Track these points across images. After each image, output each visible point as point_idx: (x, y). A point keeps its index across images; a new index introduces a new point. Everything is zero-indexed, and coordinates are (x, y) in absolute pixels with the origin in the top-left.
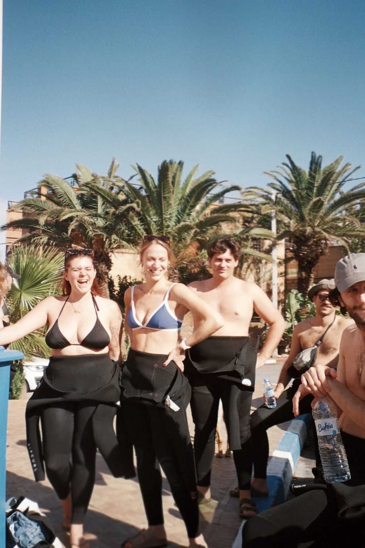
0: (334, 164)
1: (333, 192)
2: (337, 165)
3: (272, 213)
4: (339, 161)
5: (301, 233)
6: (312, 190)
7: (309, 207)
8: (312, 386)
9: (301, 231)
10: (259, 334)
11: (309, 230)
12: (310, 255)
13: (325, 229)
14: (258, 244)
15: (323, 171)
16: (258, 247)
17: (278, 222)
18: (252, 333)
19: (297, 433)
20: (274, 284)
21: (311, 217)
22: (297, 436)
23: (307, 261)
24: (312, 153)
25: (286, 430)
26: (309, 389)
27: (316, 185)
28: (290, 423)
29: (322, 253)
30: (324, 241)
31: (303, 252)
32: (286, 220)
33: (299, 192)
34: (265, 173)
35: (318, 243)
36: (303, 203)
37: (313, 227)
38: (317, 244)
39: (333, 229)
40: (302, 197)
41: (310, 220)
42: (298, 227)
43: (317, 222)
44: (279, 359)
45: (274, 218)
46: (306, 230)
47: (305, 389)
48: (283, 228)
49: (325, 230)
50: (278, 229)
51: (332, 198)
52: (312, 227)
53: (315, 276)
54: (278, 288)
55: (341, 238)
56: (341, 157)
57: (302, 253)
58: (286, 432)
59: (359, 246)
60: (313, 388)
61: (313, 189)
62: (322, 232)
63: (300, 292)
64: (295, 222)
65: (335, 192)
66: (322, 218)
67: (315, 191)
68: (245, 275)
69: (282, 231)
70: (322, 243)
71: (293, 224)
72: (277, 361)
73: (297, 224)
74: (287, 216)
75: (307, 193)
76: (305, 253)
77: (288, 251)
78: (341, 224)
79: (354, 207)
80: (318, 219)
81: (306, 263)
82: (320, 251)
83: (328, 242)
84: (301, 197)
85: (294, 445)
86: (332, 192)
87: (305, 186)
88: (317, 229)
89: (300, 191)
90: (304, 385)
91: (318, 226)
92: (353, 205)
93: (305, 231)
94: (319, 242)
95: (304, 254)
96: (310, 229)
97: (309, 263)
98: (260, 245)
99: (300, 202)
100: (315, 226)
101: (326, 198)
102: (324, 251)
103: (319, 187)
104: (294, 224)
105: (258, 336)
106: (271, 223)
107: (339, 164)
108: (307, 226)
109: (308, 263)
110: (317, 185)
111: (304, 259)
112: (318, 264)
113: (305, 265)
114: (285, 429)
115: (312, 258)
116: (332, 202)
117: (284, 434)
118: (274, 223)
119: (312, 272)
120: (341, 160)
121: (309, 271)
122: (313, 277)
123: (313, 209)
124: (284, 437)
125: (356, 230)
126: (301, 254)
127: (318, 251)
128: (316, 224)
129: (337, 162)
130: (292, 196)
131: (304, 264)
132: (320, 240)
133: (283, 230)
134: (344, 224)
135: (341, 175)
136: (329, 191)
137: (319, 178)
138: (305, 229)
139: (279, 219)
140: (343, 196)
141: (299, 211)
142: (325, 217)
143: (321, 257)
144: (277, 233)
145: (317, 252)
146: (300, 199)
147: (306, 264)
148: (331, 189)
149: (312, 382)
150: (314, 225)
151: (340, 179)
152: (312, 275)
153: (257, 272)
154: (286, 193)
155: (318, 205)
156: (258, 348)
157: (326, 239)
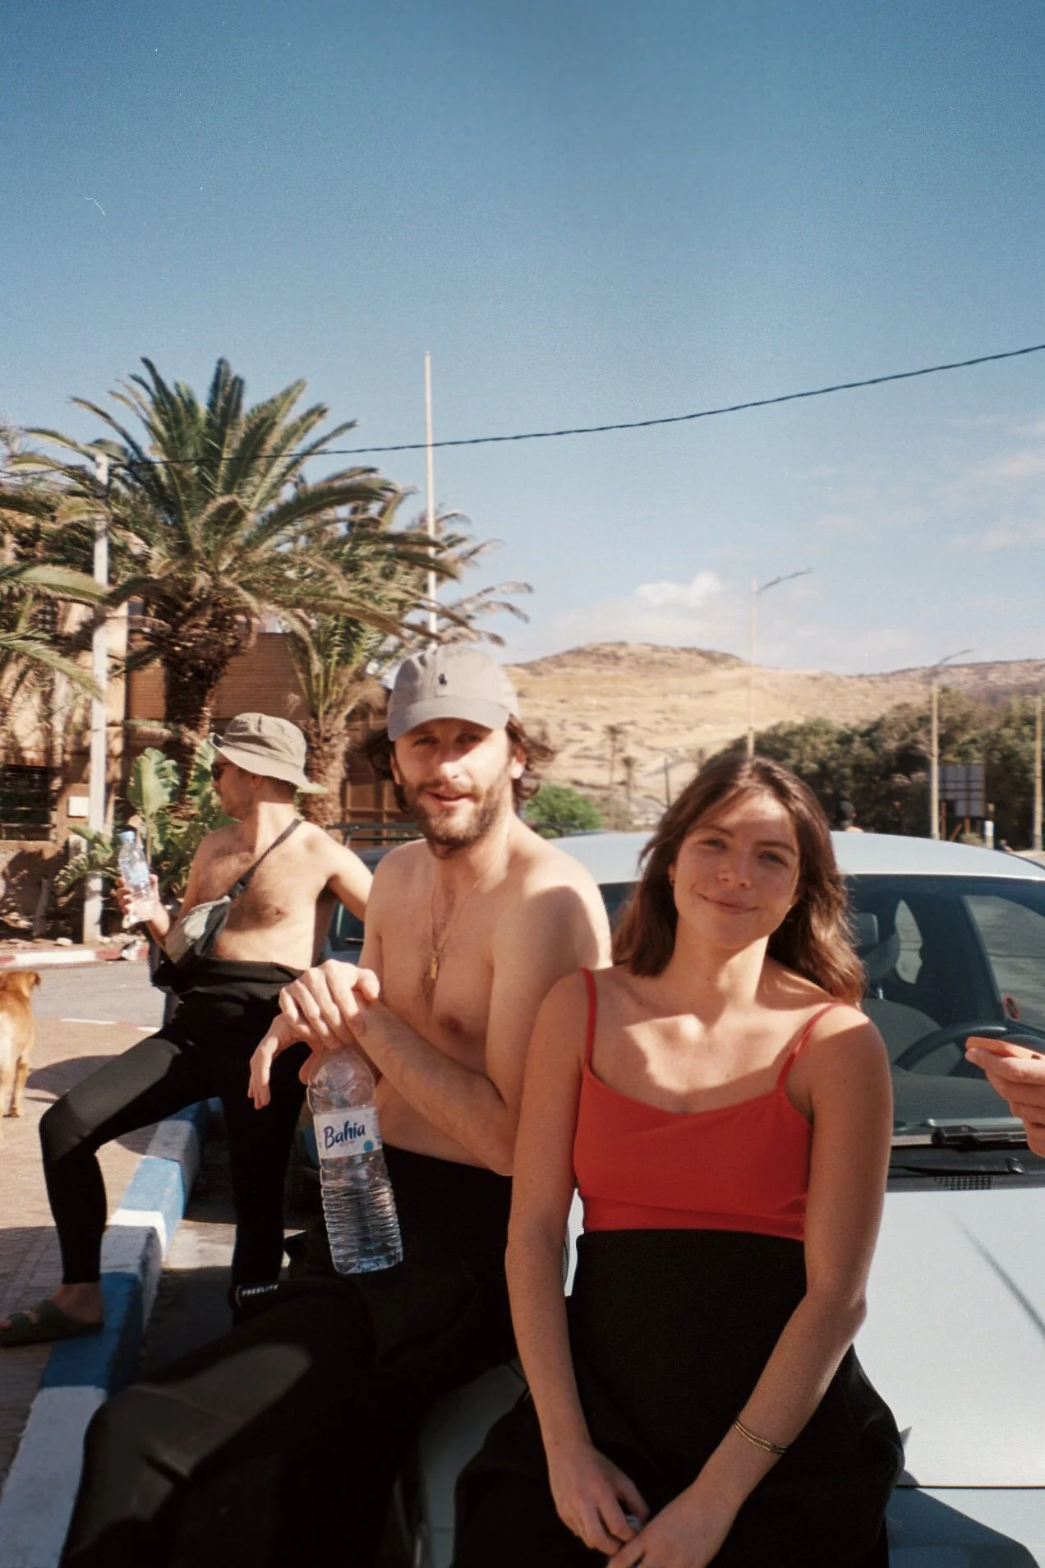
0: (280, 400)
1: (275, 480)
2: (286, 406)
3: (97, 523)
4: (294, 394)
5: (180, 588)
6: (215, 469)
7: (204, 517)
8: (314, 1020)
9: (180, 580)
10: (46, 877)
11: (202, 580)
12: (203, 653)
13: (248, 581)
14: (49, 608)
15: (248, 417)
16: (48, 617)
17: (115, 551)
18: (25, 871)
19: (176, 1159)
20: (96, 730)
21: (210, 546)
22: (177, 1166)
23: (193, 668)
24: (221, 362)
25: (142, 1151)
26: (305, 1028)
27: (225, 456)
28: (155, 1131)
29: (236, 649)
30: (241, 618)
31: (183, 643)
32: (137, 546)
33: (174, 468)
34: (76, 400)
35: (226, 620)
36: (186, 502)
37: (214, 575)
38: (221, 622)
39: (272, 586)
40: (185, 484)
41: (208, 553)
42: (174, 567)
43: (224, 560)
44: (102, 948)
45: (101, 537)
46: (194, 579)
47: (291, 1029)
48: (128, 569)
49: (246, 586)
50: (112, 570)
51: (271, 495)
52: (211, 574)
53: (213, 713)
54: (108, 743)
55: (292, 612)
56: (300, 385)
57: (179, 645)
58: (145, 1157)
59: (337, 637)
60: (316, 1025)
61: (218, 466)
62: (240, 591)
63: (168, 758)
64: (165, 553)
65: (279, 481)
66: (241, 552)
67: (222, 469)
68: (10, 700)
69: (126, 576)
70: (236, 622)
71: (159, 561)
72: (99, 954)
73: (168, 560)
74: (139, 534)
75: (199, 474)
76: (189, 644)
77: (138, 636)
78: (291, 574)
79: (329, 528)
80: (230, 552)
81: (190, 674)
82: (232, 642)
83: (255, 621)
84: (181, 485)
85: (169, 1190)
86: (270, 480)
87: (196, 454)
88: (227, 582)
89: (178, 466)
90: (289, 1018)
91: (228, 572)
92: (327, 523)
93: (189, 585)
94: (228, 618)
95: (185, 648)
96: (206, 579)
97: (199, 673)
98: (54, 614)
99: (179, 500)
100: (219, 573)
101: (254, 494)
102: (242, 645)
103: (235, 461)
104: (160, 557)
105: (45, 882)
106: (91, 550)
107: (293, 402)
108: (196, 569)
109: (195, 675)
110: (231, 456)
111: (184, 660)
112: (224, 680)
113: (186, 679)
114: (142, 1149)
115: (208, 661)
116: (271, 507)
117: (138, 1165)
118: (101, 550)
119: (207, 701)
120: (300, 391)
121: (196, 697)
122: (208, 714)
123: (216, 523)
124: (138, 1172)
125: (333, 593)
126: (177, 649)
127: (227, 644)
128: (222, 568)
129: (288, 395)
130: (156, 478)
131: (184, 676)
132: (232, 612)
133: (129, 575)
134: (302, 573)
135: (297, 436)
136: (264, 476)
137: (235, 438)
138: (190, 577)
139: (117, 542)
140: (303, 496)
141: (175, 525)
142: (248, 550)
143: (233, 661)
144: (111, 581)
145: (223, 645)
146: (179, 489)
147: (190, 678)
148: (267, 470)
149: (314, 1010)
150: (216, 568)
151: (297, 447)
152: (205, 709)
153: (43, 693)
154: (138, 466)
155: (231, 515)
156: (42, 917)
157: (247, 611)
